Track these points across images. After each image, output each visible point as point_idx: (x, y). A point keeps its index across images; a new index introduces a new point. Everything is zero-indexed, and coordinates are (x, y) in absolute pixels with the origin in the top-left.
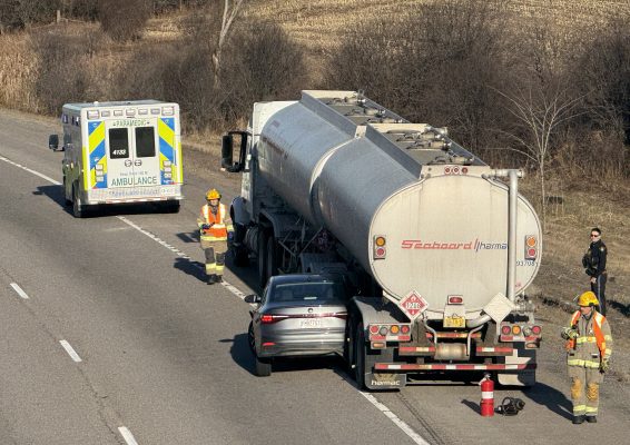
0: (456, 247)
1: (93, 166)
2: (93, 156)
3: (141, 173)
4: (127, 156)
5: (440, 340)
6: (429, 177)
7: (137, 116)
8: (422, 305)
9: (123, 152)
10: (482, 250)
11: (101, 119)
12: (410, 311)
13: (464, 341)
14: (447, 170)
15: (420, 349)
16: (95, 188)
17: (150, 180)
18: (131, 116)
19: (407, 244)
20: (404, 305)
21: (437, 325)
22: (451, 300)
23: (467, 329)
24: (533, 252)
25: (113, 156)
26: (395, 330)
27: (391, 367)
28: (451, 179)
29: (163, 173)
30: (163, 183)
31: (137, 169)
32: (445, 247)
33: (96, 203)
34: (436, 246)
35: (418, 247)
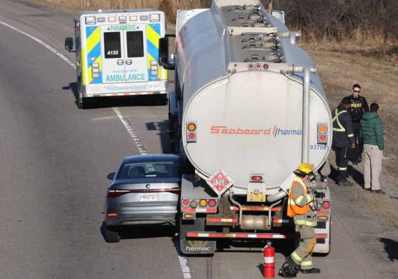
0: (256, 132)
1: (90, 64)
2: (90, 55)
3: (132, 71)
4: (119, 56)
5: (245, 213)
6: (235, 72)
7: (128, 22)
8: (227, 182)
9: (116, 53)
10: (280, 136)
11: (98, 24)
12: (217, 187)
13: (266, 213)
14: (251, 66)
15: (224, 220)
16: (91, 83)
17: (139, 77)
18: (123, 22)
19: (215, 130)
20: (212, 182)
21: (242, 199)
22: (253, 178)
23: (268, 204)
24: (324, 137)
25: (107, 56)
26: (203, 203)
27: (201, 235)
28: (253, 74)
29: (150, 71)
30: (150, 80)
31: (128, 67)
32: (247, 132)
33: (92, 96)
34: (240, 131)
35: (225, 132)
